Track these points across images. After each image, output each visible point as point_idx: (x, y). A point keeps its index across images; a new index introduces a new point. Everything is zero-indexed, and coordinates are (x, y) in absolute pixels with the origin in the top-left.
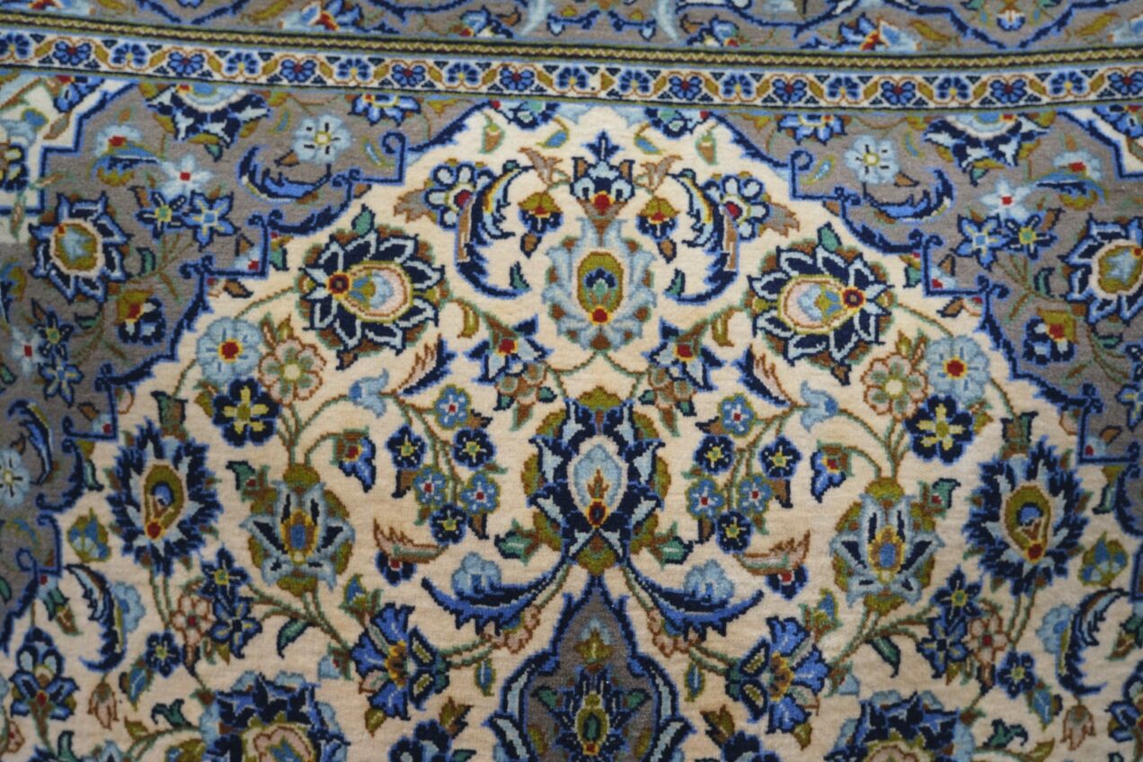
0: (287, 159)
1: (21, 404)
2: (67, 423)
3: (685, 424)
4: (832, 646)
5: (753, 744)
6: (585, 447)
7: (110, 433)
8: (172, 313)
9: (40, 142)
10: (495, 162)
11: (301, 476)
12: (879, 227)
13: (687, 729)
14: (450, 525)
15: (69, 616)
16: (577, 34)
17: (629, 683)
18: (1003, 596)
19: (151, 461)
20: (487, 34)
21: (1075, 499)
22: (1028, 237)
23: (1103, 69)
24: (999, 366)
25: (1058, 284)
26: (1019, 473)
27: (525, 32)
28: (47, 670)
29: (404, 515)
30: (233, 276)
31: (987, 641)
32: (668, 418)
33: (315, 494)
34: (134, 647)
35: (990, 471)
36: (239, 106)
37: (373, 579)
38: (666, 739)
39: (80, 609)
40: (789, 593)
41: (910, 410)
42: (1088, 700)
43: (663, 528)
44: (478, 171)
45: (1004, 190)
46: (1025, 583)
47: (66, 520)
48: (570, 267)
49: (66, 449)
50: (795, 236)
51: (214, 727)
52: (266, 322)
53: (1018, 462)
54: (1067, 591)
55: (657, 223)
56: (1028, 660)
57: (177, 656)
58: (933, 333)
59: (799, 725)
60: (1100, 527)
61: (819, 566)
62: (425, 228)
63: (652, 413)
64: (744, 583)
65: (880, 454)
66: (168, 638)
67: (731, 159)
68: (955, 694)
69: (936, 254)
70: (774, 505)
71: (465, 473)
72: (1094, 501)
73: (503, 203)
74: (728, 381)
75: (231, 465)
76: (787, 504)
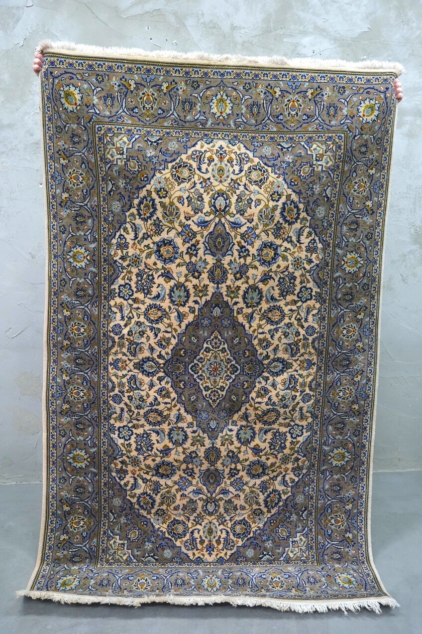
0: (167, 150)
1: (120, 193)
2: (129, 196)
3: (234, 195)
4: (257, 232)
5: (245, 247)
6: (218, 199)
7: (137, 197)
8: (150, 176)
9: (126, 147)
10: (203, 150)
11: (172, 204)
12: (268, 163)
13: (234, 244)
14: (197, 211)
15: (128, 231)
16: (216, 126)
17: (225, 236)
18: (286, 225)
19: (145, 202)
20: (201, 126)
21: (298, 210)
22: (291, 165)
23: (307, 135)
24: (286, 186)
25: (296, 173)
26: (289, 205)
27: (207, 126)
28: (123, 241)
29: (189, 210)
30: (160, 170)
31: (284, 233)
32: (232, 194)
33: (174, 207)
34: (140, 235)
35: (284, 204)
36: (158, 140)
37: (184, 220)
38: (231, 246)
39: (130, 230)
40: (251, 223)
41: (271, 193)
42: (302, 245)
43: (231, 212)
44: (200, 152)
45: (288, 156)
46: (290, 224)
47: (127, 214)
48: (216, 168)
49: (129, 201)
50: (253, 164)
51: (155, 248)
52: (165, 178)
53: (289, 202)
54: (297, 225)
55: (230, 161)
56: (291, 237)
57: (149, 236)
58: (275, 181)
59: (252, 244)
60: (303, 215)
61: (256, 218)
62: (191, 162)
63: (229, 193)
64: (244, 221)
65: (266, 200)
66: (147, 233)
67: (243, 150)
68: (278, 242)
69: (277, 167)
70: (249, 208)
71: (199, 203)
72: (302, 210)
73: (204, 157)
74: (242, 188)
75: (159, 202)
76: (251, 208)
